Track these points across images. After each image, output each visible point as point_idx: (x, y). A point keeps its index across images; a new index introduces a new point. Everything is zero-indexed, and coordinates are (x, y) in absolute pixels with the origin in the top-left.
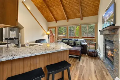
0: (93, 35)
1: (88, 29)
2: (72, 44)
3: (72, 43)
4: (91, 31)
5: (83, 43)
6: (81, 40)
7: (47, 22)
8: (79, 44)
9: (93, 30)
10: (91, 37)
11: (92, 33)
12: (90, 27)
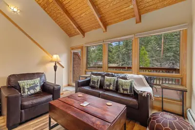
0: (173, 64)
1: (163, 53)
2: (109, 86)
3: (111, 84)
4: (170, 57)
5: (139, 89)
6: (136, 76)
7: (68, 37)
8: (127, 90)
9: (172, 54)
10: (169, 67)
11: (172, 60)
12: (168, 49)
